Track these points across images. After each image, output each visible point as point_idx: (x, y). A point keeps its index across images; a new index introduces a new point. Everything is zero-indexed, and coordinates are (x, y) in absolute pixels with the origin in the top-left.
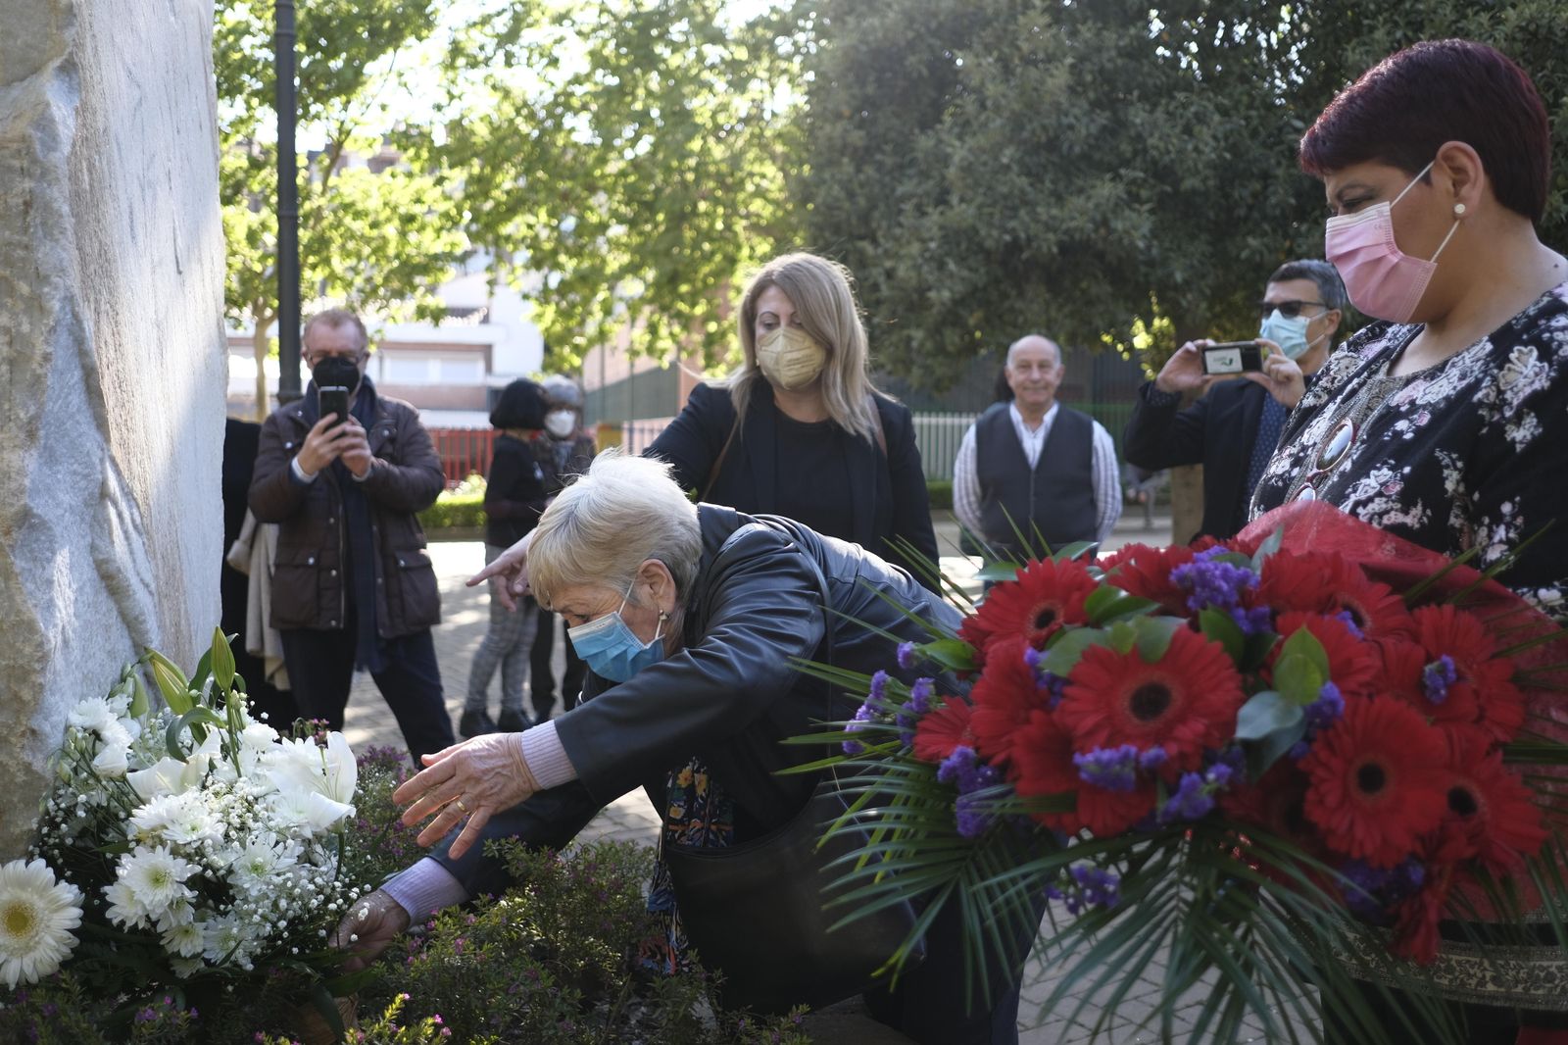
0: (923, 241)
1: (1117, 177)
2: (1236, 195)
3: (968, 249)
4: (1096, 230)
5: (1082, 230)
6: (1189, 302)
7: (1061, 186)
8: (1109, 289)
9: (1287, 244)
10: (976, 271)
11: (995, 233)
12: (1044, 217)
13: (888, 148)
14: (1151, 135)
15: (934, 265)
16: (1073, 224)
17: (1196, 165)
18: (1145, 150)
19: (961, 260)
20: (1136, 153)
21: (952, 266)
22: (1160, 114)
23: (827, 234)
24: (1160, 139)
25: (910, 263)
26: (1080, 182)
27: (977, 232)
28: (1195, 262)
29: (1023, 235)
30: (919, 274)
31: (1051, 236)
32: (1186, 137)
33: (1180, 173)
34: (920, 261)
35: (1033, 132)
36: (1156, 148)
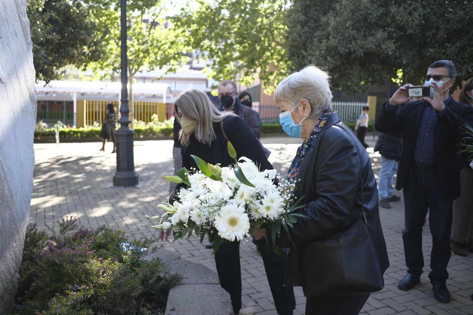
0: (320, 51)
1: (384, 30)
2: (427, 34)
3: (335, 54)
4: (376, 48)
5: (372, 48)
6: (408, 71)
7: (367, 33)
8: (380, 67)
9: (443, 51)
10: (337, 61)
11: (343, 49)
12: (360, 44)
13: (312, 21)
14: (398, 16)
15: (323, 58)
16: (369, 46)
17: (412, 25)
18: (395, 21)
19: (332, 57)
20: (392, 22)
21: (329, 59)
22: (401, 8)
23: (293, 49)
24: (400, 17)
25: (316, 57)
26: (373, 32)
27: (337, 48)
28: (411, 58)
29: (352, 50)
30: (318, 61)
31: (361, 50)
32: (409, 16)
33: (406, 28)
34: (319, 57)
35: (357, 16)
36: (399, 20)
